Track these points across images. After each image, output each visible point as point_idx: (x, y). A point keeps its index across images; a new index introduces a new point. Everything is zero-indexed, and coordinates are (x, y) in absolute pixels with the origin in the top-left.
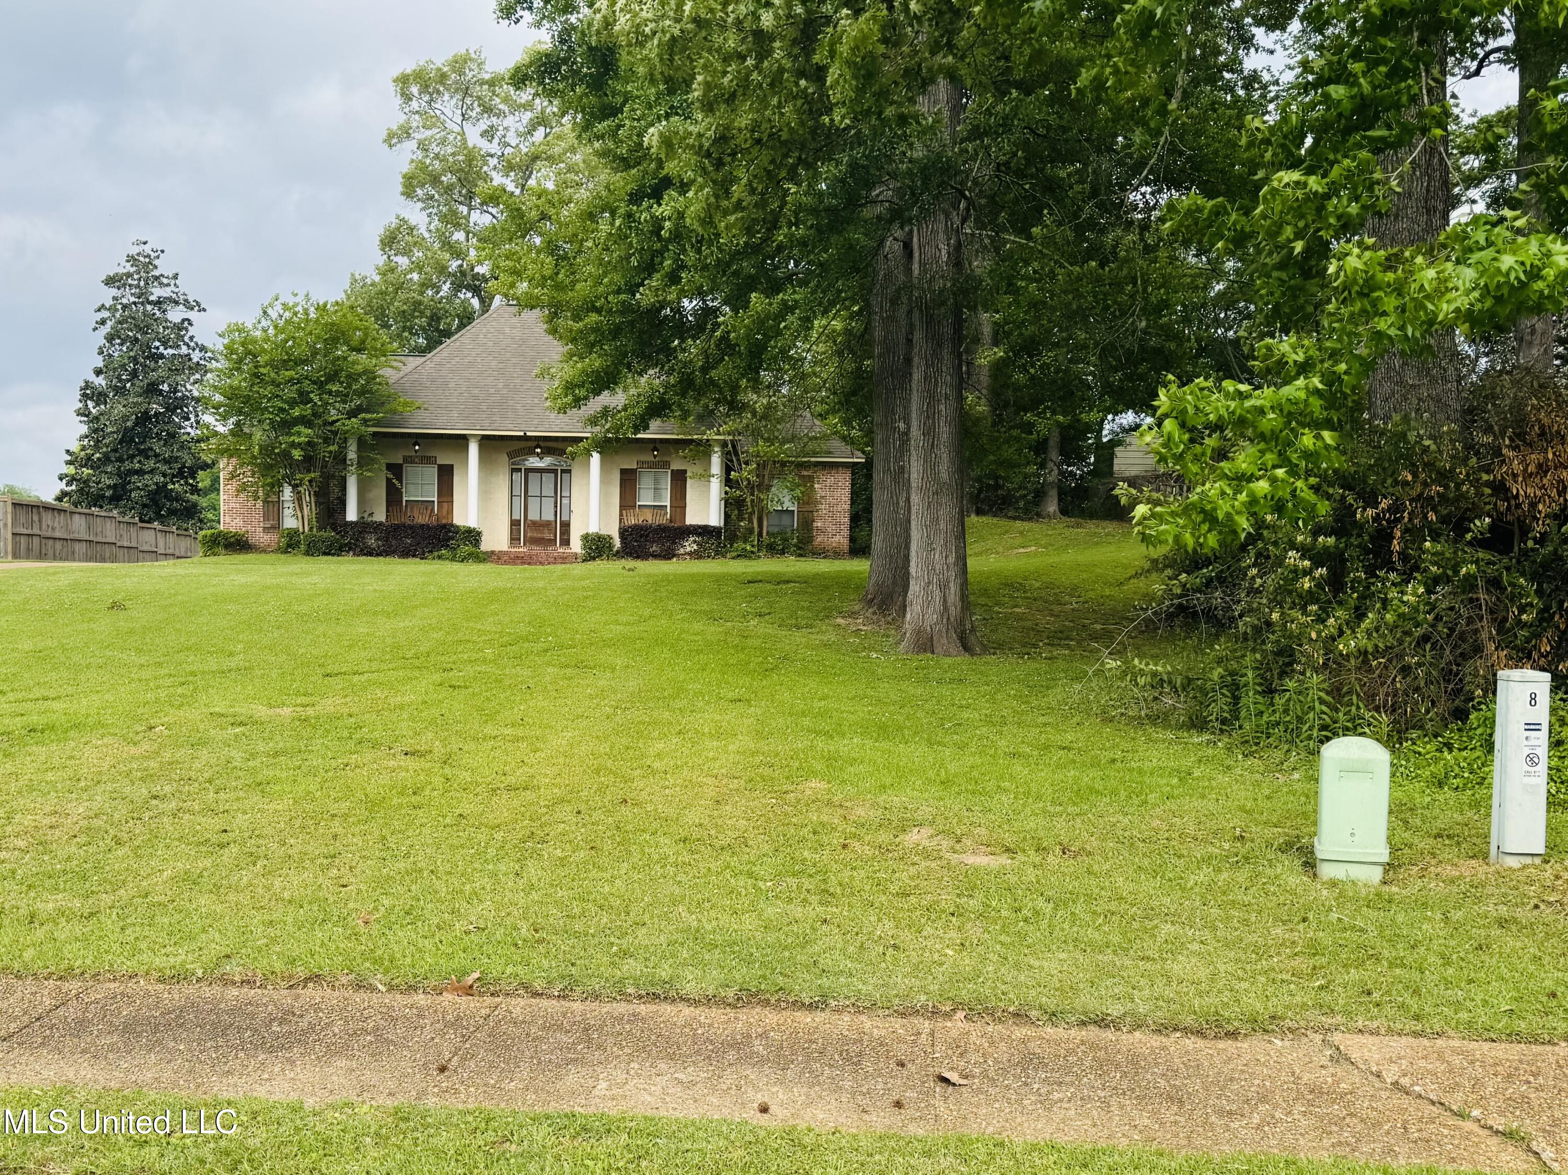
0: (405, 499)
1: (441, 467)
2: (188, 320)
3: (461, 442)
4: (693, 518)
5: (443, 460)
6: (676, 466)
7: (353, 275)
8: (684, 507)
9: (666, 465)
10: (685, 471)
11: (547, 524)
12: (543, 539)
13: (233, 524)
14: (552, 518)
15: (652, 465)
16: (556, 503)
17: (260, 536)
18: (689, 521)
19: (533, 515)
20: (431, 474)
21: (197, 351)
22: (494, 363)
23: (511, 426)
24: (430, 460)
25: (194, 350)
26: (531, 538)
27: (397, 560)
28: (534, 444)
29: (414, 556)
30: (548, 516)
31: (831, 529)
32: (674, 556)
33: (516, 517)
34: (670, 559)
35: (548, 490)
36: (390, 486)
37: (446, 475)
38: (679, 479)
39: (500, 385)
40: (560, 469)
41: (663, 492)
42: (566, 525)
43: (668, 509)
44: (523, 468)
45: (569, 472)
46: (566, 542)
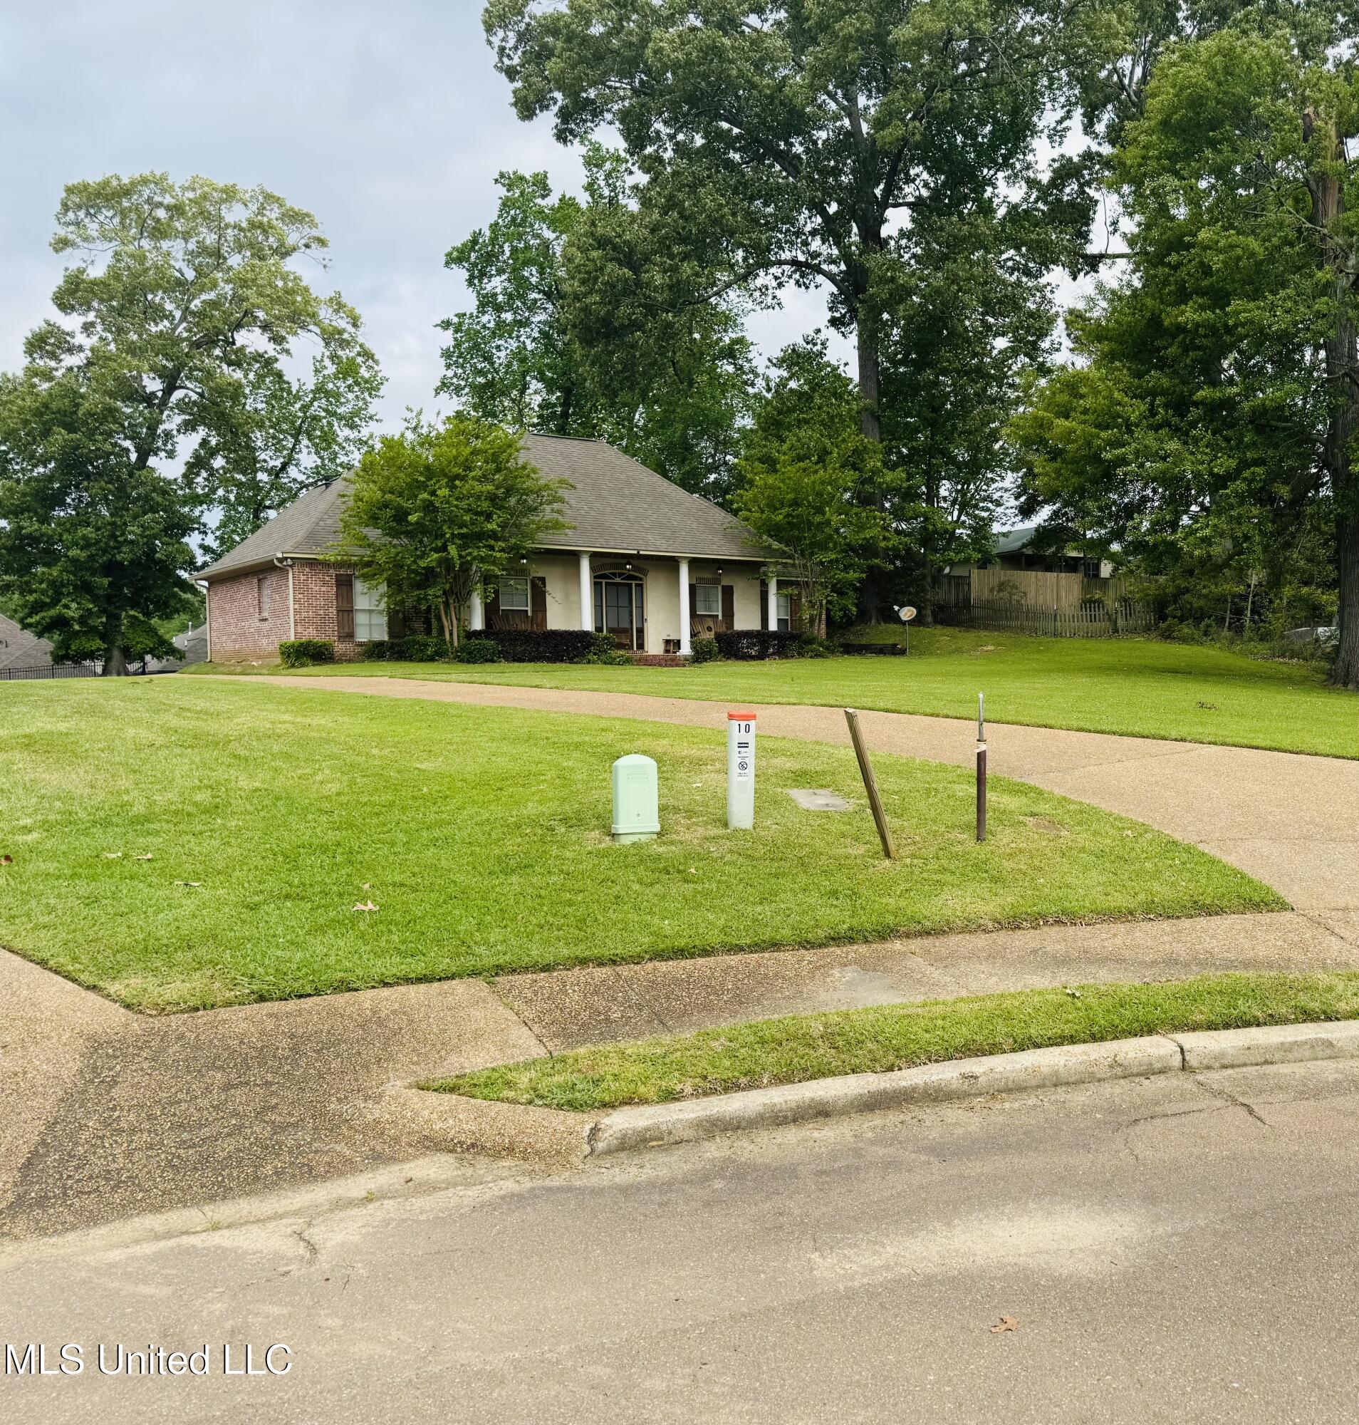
0: (501, 608)
1: (533, 579)
3: (577, 558)
5: (538, 573)
6: (726, 582)
8: (732, 616)
9: (718, 581)
10: (732, 587)
11: (625, 631)
12: (621, 643)
13: (306, 633)
14: (627, 626)
15: (708, 581)
16: (632, 612)
18: (735, 628)
19: (613, 623)
20: (526, 587)
23: (625, 545)
24: (523, 573)
28: (628, 561)
30: (625, 624)
33: (599, 625)
35: (624, 601)
37: (539, 587)
38: (728, 593)
40: (634, 583)
41: (714, 605)
42: (641, 631)
43: (720, 618)
44: (604, 581)
45: (641, 586)
46: (641, 646)
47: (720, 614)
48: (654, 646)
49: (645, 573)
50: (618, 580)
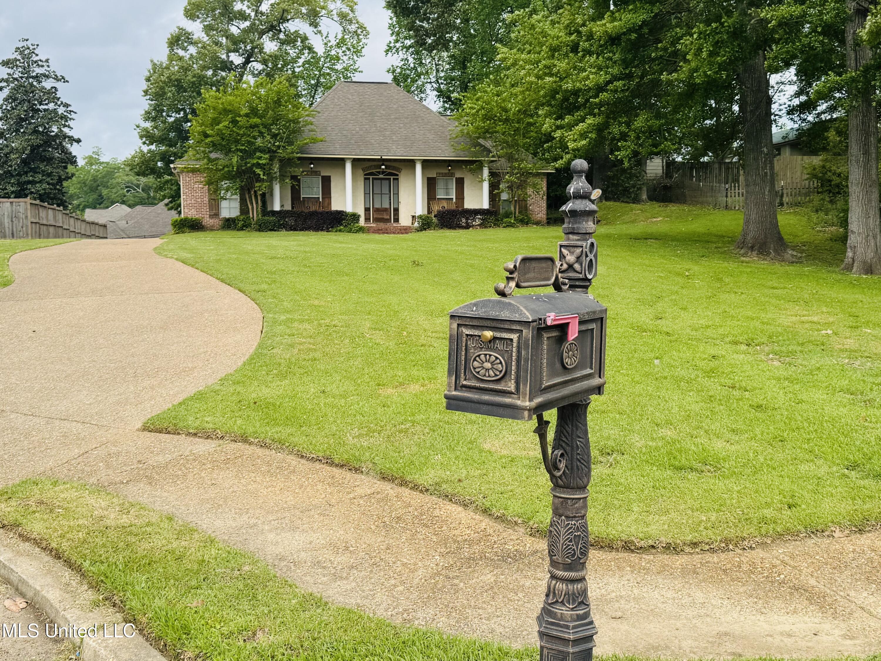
0: (302, 196)
1: (323, 178)
2: (55, 88)
3: (340, 162)
4: (469, 204)
5: (325, 173)
6: (458, 175)
7: (152, 61)
8: (463, 199)
9: (452, 175)
10: (463, 178)
11: (386, 210)
12: (383, 218)
13: (190, 213)
14: (388, 207)
15: (444, 175)
16: (390, 197)
17: (207, 221)
18: (465, 207)
19: (377, 206)
20: (318, 182)
21: (61, 107)
22: (349, 116)
23: (373, 153)
24: (315, 173)
25: (59, 106)
26: (376, 218)
27: (312, 233)
28: (381, 163)
29: (322, 230)
30: (386, 205)
31: (537, 209)
32: (470, 227)
33: (368, 206)
34: (468, 228)
35: (385, 190)
36: (293, 187)
37: (326, 182)
38: (460, 183)
39: (358, 129)
40: (392, 177)
41: (450, 191)
42: (396, 210)
43: (454, 200)
44: (371, 177)
45: (398, 179)
46: (397, 220)
47: (454, 197)
48: (405, 220)
49: (399, 170)
50: (381, 176)
